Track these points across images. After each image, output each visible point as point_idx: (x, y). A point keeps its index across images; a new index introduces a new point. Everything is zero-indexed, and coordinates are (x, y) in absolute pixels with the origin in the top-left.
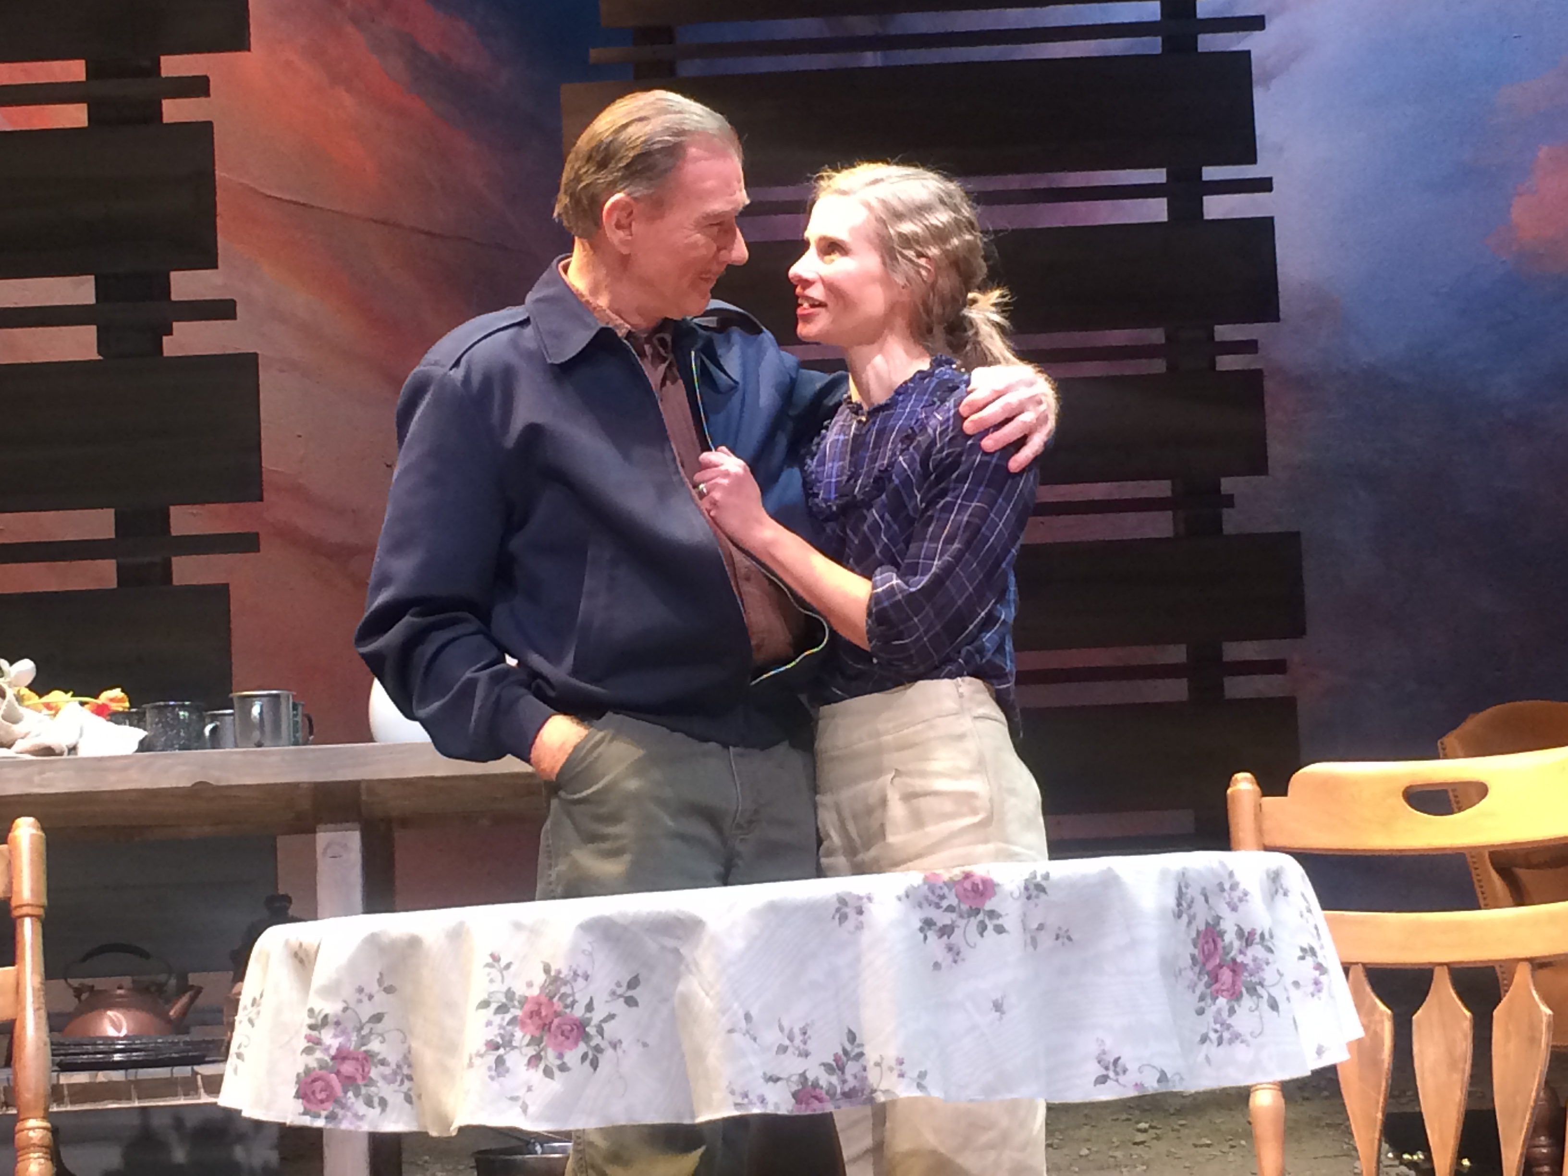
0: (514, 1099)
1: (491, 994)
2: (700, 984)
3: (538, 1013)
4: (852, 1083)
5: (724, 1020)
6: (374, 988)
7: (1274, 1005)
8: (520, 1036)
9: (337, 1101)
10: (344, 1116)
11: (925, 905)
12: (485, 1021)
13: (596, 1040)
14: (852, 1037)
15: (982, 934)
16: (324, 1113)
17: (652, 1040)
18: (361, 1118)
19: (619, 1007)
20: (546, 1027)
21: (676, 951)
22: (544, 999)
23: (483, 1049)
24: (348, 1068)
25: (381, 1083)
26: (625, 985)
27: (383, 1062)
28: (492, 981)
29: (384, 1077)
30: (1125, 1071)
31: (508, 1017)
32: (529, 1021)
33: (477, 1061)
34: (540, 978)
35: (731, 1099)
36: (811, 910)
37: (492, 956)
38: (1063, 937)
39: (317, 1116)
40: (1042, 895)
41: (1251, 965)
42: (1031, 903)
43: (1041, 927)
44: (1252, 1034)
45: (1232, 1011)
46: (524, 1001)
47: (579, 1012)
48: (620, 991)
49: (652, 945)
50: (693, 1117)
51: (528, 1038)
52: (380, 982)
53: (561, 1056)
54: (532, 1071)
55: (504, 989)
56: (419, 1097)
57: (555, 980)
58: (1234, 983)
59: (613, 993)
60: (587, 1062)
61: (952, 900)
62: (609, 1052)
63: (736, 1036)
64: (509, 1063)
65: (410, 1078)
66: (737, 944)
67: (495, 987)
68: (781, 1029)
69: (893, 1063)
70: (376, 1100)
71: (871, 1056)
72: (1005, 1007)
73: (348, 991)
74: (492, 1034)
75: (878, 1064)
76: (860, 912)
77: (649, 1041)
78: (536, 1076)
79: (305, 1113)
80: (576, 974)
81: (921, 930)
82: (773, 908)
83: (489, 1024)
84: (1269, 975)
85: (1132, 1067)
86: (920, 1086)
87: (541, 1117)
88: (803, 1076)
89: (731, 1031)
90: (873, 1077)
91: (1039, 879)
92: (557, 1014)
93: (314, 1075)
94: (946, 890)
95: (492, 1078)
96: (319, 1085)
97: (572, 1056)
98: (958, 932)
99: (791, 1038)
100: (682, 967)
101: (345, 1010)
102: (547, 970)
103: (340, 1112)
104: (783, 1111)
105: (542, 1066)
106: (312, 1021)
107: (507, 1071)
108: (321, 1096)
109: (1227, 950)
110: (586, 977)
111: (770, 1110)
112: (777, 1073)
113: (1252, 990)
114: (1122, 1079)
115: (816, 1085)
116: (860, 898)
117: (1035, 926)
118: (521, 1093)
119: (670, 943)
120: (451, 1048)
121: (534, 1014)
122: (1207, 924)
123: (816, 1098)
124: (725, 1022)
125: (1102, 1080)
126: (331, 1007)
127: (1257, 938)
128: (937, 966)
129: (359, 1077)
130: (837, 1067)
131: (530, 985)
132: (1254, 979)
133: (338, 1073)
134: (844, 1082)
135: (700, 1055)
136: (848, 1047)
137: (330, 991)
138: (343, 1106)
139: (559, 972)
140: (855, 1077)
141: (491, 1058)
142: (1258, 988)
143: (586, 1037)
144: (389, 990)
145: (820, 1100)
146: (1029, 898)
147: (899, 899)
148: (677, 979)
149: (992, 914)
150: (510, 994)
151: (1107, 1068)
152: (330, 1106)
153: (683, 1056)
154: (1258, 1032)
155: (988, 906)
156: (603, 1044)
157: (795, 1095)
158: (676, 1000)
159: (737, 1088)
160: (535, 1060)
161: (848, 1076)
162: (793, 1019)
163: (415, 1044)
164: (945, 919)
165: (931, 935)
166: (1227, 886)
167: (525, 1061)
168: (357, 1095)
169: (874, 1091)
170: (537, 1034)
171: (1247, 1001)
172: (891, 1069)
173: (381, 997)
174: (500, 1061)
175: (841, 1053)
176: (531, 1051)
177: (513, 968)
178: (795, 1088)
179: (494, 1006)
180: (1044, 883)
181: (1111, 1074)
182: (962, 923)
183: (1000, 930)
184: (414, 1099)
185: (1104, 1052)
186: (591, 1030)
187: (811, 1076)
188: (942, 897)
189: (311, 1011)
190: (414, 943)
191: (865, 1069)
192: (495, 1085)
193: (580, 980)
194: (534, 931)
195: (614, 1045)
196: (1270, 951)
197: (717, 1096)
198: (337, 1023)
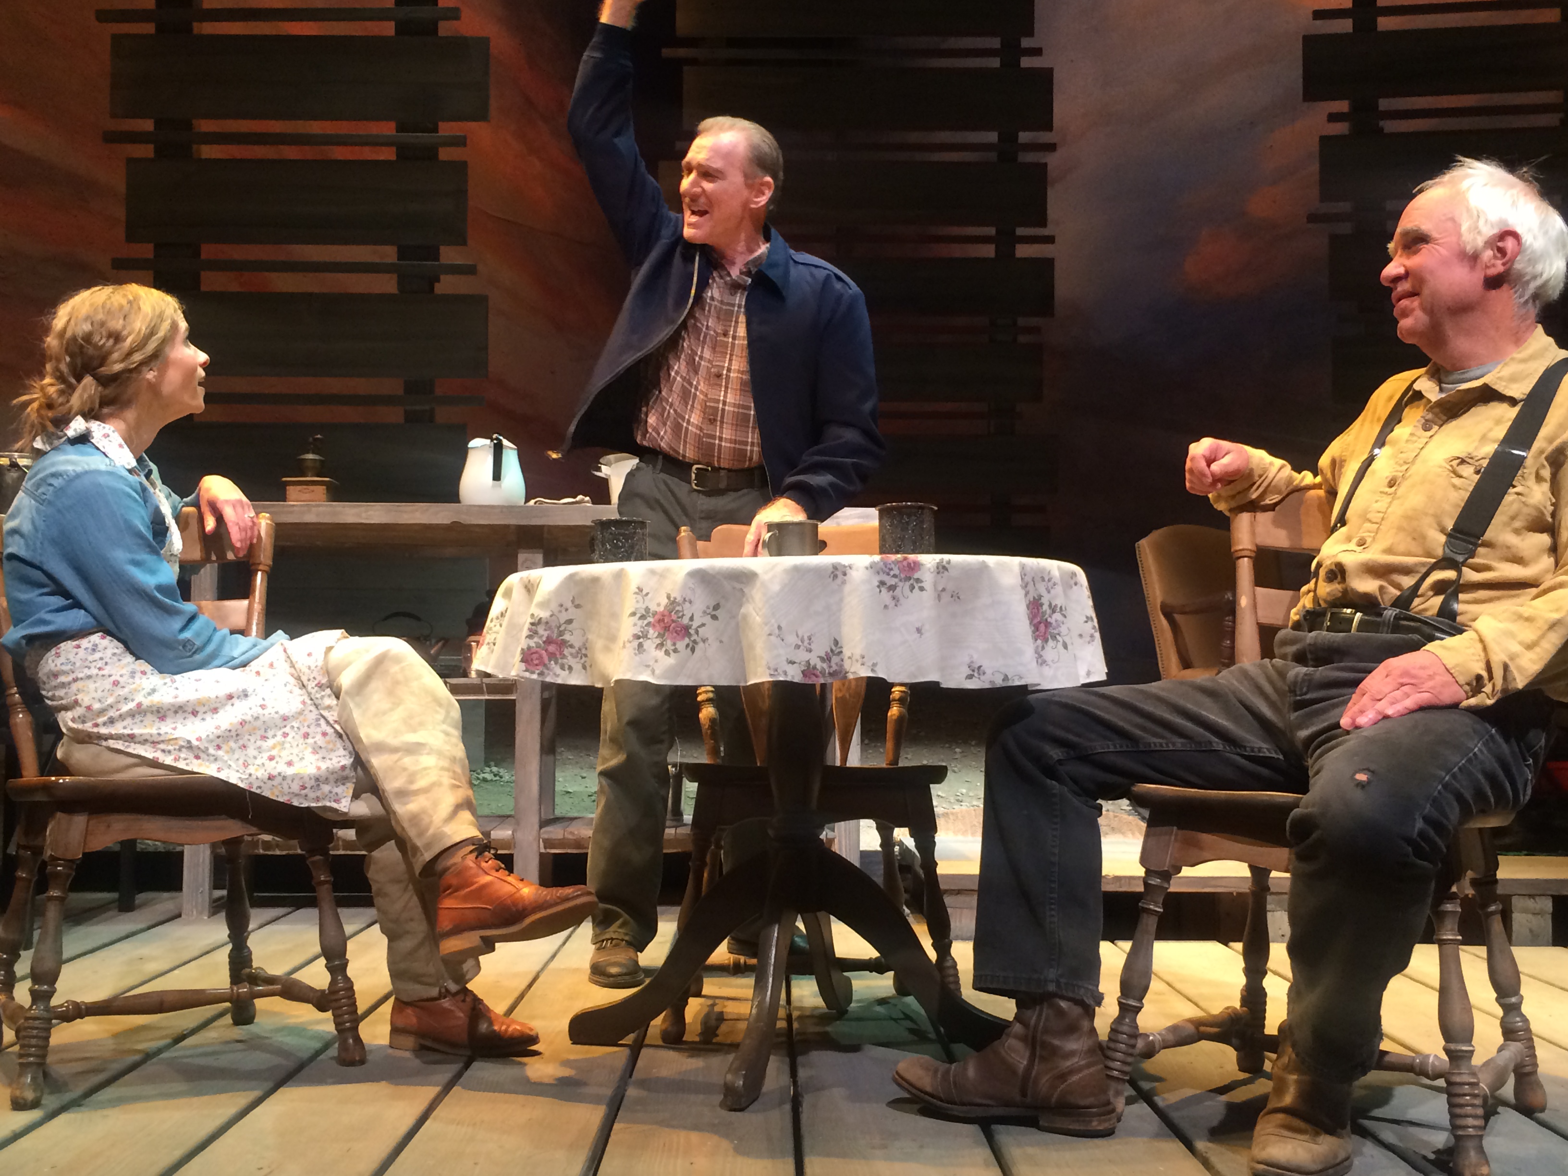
0: (648, 666)
1: (636, 609)
2: (754, 609)
3: (663, 620)
4: (834, 668)
5: (766, 628)
6: (569, 604)
7: (1065, 646)
8: (653, 633)
9: (545, 665)
10: (549, 674)
11: (881, 573)
12: (632, 623)
13: (695, 637)
14: (836, 643)
15: (911, 591)
16: (537, 672)
17: (724, 639)
18: (558, 676)
19: (707, 619)
20: (667, 628)
21: (741, 589)
22: (666, 613)
23: (631, 639)
24: (552, 648)
25: (569, 658)
26: (711, 608)
27: (571, 646)
28: (637, 602)
29: (571, 654)
30: (984, 673)
31: (646, 622)
32: (657, 625)
33: (628, 645)
34: (664, 601)
35: (768, 672)
36: (817, 571)
37: (638, 588)
38: (956, 597)
39: (533, 673)
40: (946, 573)
41: (1054, 624)
42: (939, 576)
43: (944, 590)
44: (1053, 661)
45: (1043, 648)
46: (655, 614)
47: (685, 621)
48: (708, 611)
49: (727, 586)
50: (746, 682)
51: (656, 634)
52: (573, 602)
53: (674, 644)
54: (658, 652)
55: (644, 607)
56: (591, 666)
57: (673, 603)
58: (1045, 633)
59: (704, 612)
60: (689, 649)
61: (896, 571)
62: (701, 644)
63: (773, 638)
64: (645, 647)
65: (586, 656)
66: (776, 587)
67: (638, 606)
68: (797, 636)
69: (858, 657)
70: (567, 667)
71: (847, 653)
72: (923, 631)
73: (554, 606)
74: (637, 630)
75: (849, 658)
76: (845, 574)
77: (723, 640)
78: (660, 654)
79: (526, 670)
80: (685, 600)
81: (878, 587)
82: (796, 569)
83: (635, 625)
84: (1063, 629)
85: (989, 672)
86: (873, 670)
87: (663, 676)
88: (808, 662)
89: (770, 635)
90: (847, 665)
91: (944, 563)
92: (673, 621)
93: (533, 650)
94: (893, 566)
95: (635, 654)
96: (535, 656)
97: (681, 645)
98: (898, 590)
99: (802, 641)
100: (744, 599)
101: (551, 616)
102: (669, 597)
103: (546, 671)
104: (796, 680)
105: (664, 649)
106: (532, 621)
107: (644, 650)
108: (536, 662)
109: (1044, 613)
110: (690, 602)
111: (789, 679)
112: (794, 659)
113: (1054, 638)
114: (982, 677)
115: (815, 668)
116: (845, 566)
117: (941, 589)
118: (651, 663)
119: (738, 586)
120: (612, 638)
121: (661, 621)
122: (1034, 598)
123: (814, 674)
124: (767, 630)
125: (970, 677)
126: (544, 614)
127: (1058, 610)
128: (886, 607)
129: (558, 653)
130: (827, 659)
131: (659, 605)
132: (1055, 632)
133: (546, 651)
134: (830, 667)
135: (752, 647)
136: (834, 648)
137: (543, 605)
138: (548, 669)
139: (675, 599)
140: (837, 664)
141: (636, 643)
142: (1058, 636)
143: (689, 635)
144: (578, 606)
145: (817, 676)
146: (938, 573)
147: (867, 568)
148: (741, 606)
149: (918, 580)
150: (647, 609)
151: (973, 671)
152: (541, 668)
153: (741, 649)
154: (1056, 660)
155: (916, 576)
156: (698, 640)
157: (803, 672)
158: (740, 617)
159: (772, 666)
160: (660, 646)
161: (833, 664)
162: (804, 631)
163: (590, 636)
164: (892, 581)
165: (884, 590)
166: (1046, 579)
167: (655, 645)
168: (556, 663)
169: (847, 673)
170: (662, 632)
171: (1051, 643)
172: (857, 661)
173: (572, 610)
174: (640, 645)
175: (829, 651)
176: (658, 641)
177: (649, 596)
178: (803, 668)
179: (638, 615)
180: (947, 566)
181: (976, 674)
182: (901, 584)
183: (922, 589)
184: (588, 668)
185: (972, 662)
186: (692, 631)
187: (812, 663)
188: (891, 569)
189: (533, 615)
190: (595, 580)
191: (842, 660)
192: (637, 658)
193: (687, 604)
194: (662, 575)
195: (704, 641)
196: (1065, 617)
197: (760, 670)
198: (547, 623)
